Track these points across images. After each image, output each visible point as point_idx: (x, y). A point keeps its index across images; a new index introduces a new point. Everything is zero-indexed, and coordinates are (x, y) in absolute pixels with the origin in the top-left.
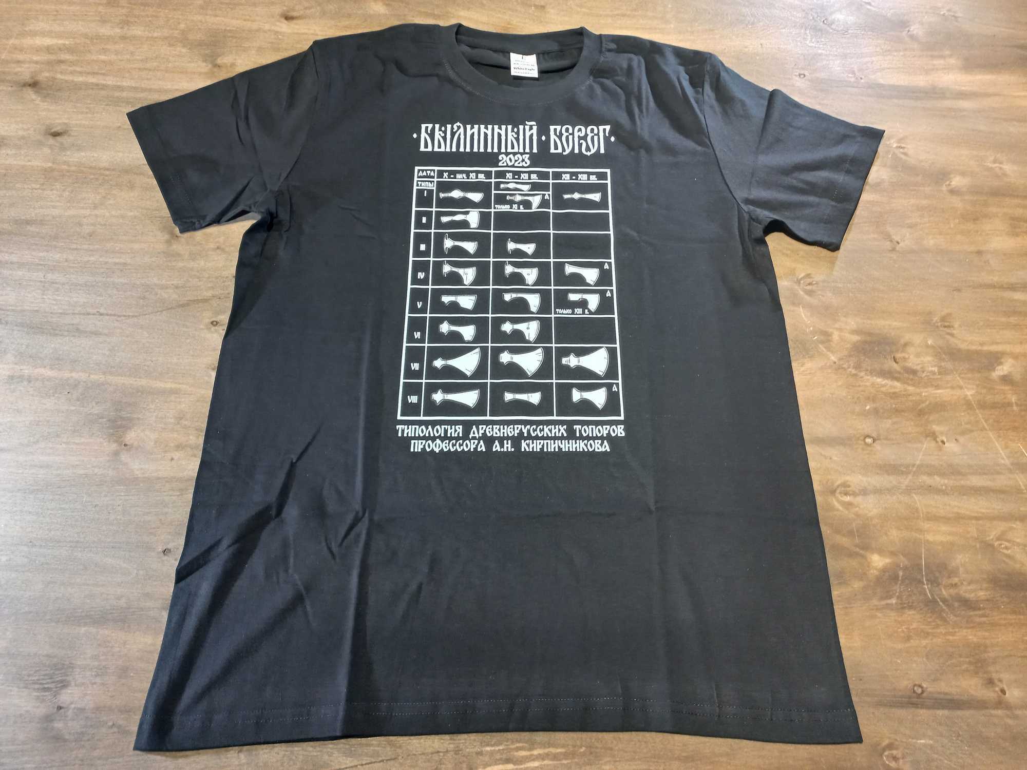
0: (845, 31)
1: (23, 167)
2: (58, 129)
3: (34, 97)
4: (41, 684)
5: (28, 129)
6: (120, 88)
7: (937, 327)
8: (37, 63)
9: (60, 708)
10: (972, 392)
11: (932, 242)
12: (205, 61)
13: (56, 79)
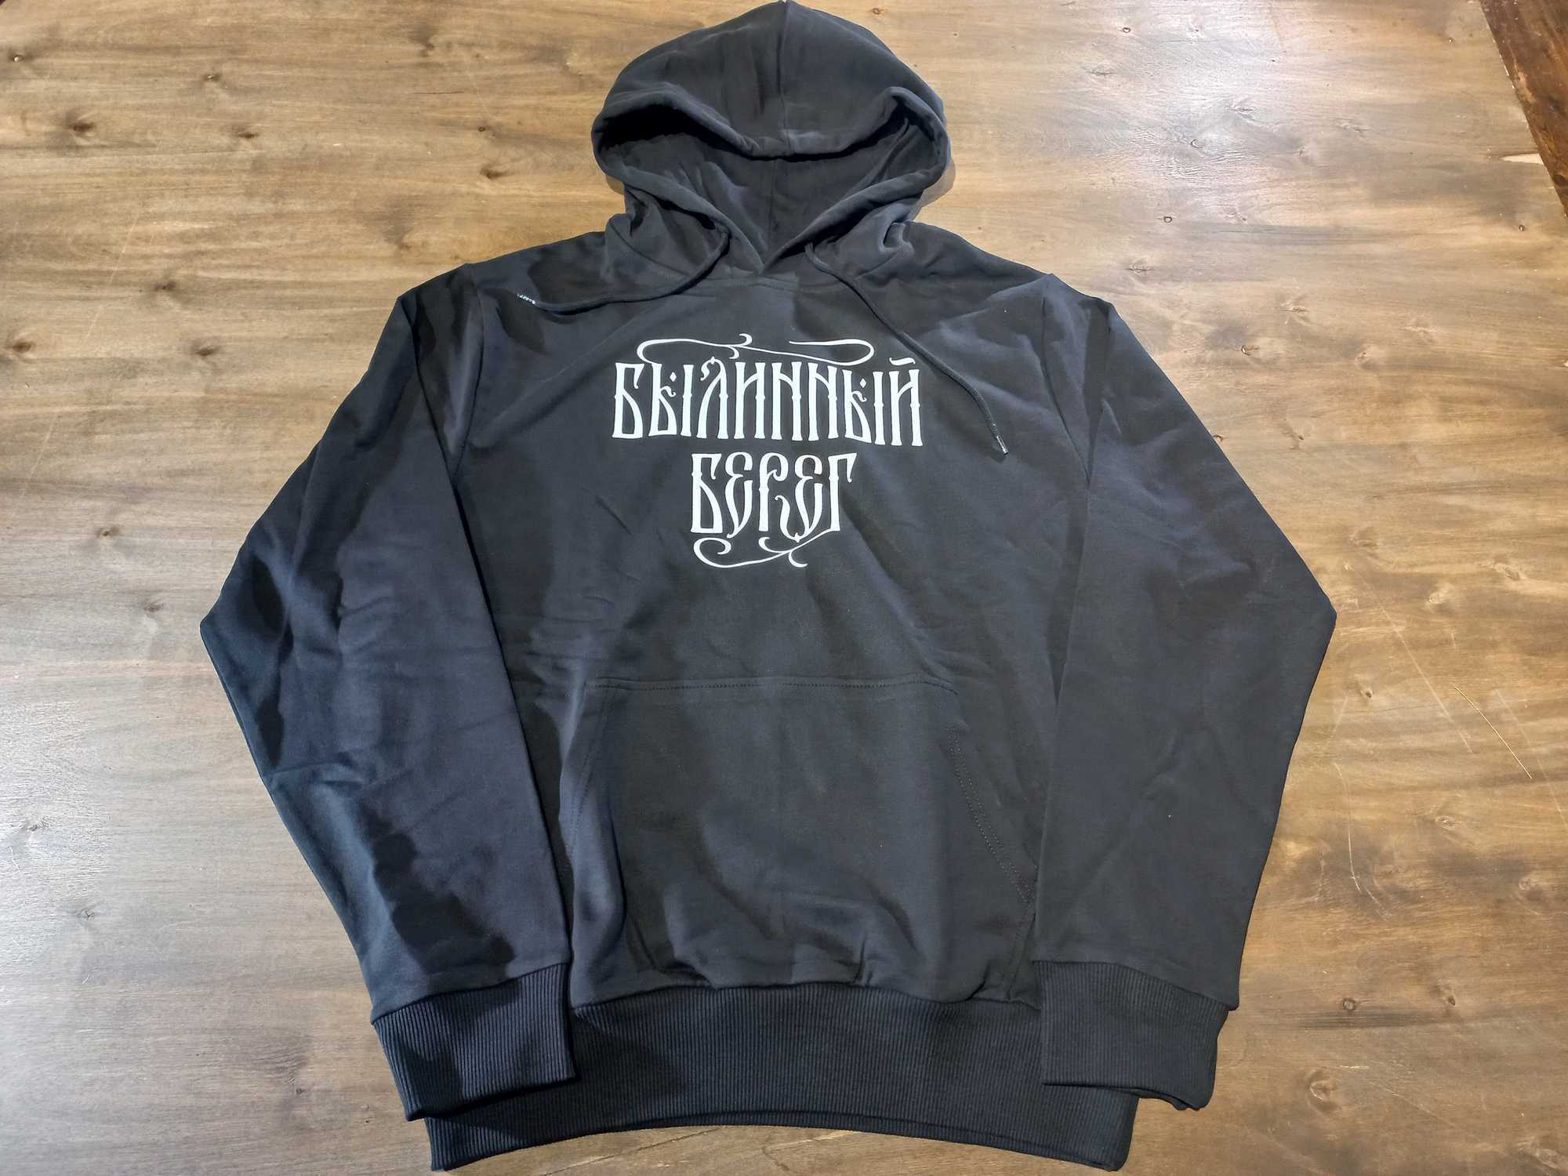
0: (1220, 156)
1: (169, 399)
2: (208, 345)
3: (171, 303)
4: (273, 1063)
5: (170, 348)
6: (282, 285)
7: (1355, 546)
8: (169, 256)
9: (300, 1091)
10: (1400, 629)
11: (1344, 435)
12: (388, 240)
13: (197, 277)
